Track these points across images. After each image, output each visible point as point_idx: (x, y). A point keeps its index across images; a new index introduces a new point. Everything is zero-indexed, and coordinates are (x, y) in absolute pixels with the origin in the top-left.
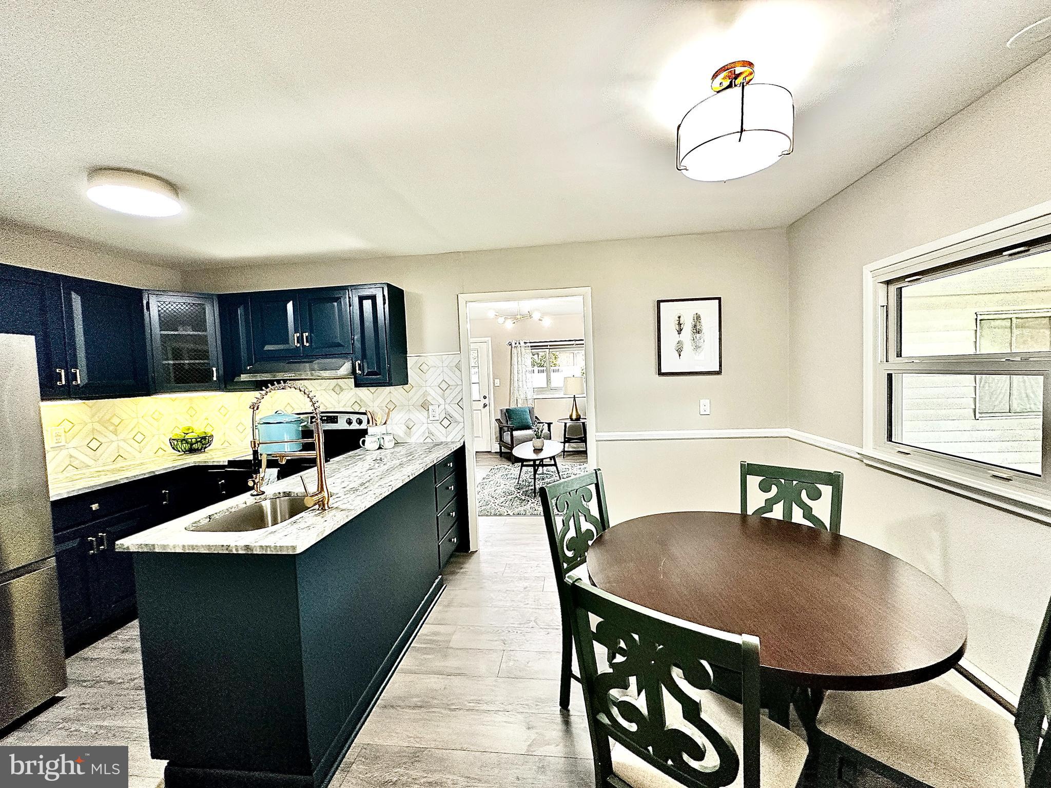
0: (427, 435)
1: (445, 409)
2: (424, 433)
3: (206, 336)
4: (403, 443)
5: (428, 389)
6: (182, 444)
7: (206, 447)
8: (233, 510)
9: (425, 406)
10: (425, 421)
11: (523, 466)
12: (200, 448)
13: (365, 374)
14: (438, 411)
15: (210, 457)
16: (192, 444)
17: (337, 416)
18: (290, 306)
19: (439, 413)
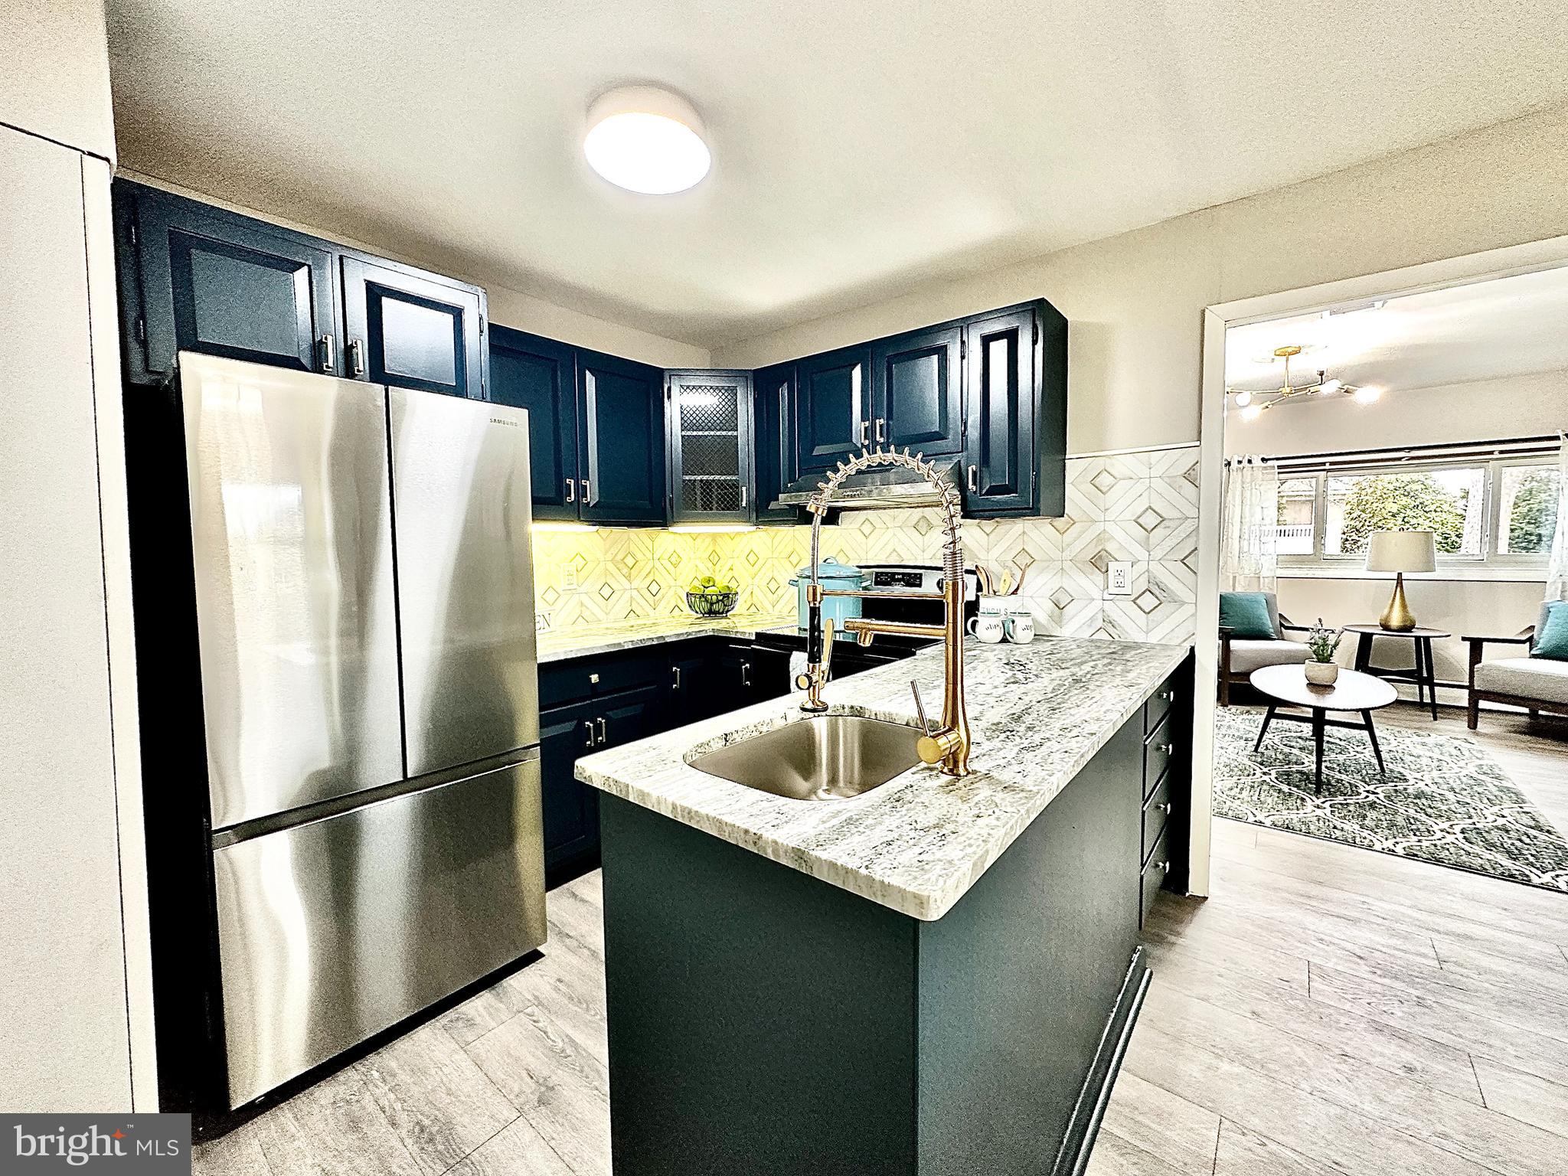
0: (1099, 623)
1: (1148, 571)
2: (1092, 619)
3: (737, 437)
4: (1048, 636)
5: (1111, 527)
6: (700, 602)
7: (728, 611)
8: (764, 729)
9: (1099, 562)
10: (1096, 593)
11: (1271, 715)
12: (721, 611)
13: (984, 491)
14: (1130, 574)
15: (732, 625)
16: (712, 604)
17: (921, 575)
18: (857, 373)
19: (1133, 579)
